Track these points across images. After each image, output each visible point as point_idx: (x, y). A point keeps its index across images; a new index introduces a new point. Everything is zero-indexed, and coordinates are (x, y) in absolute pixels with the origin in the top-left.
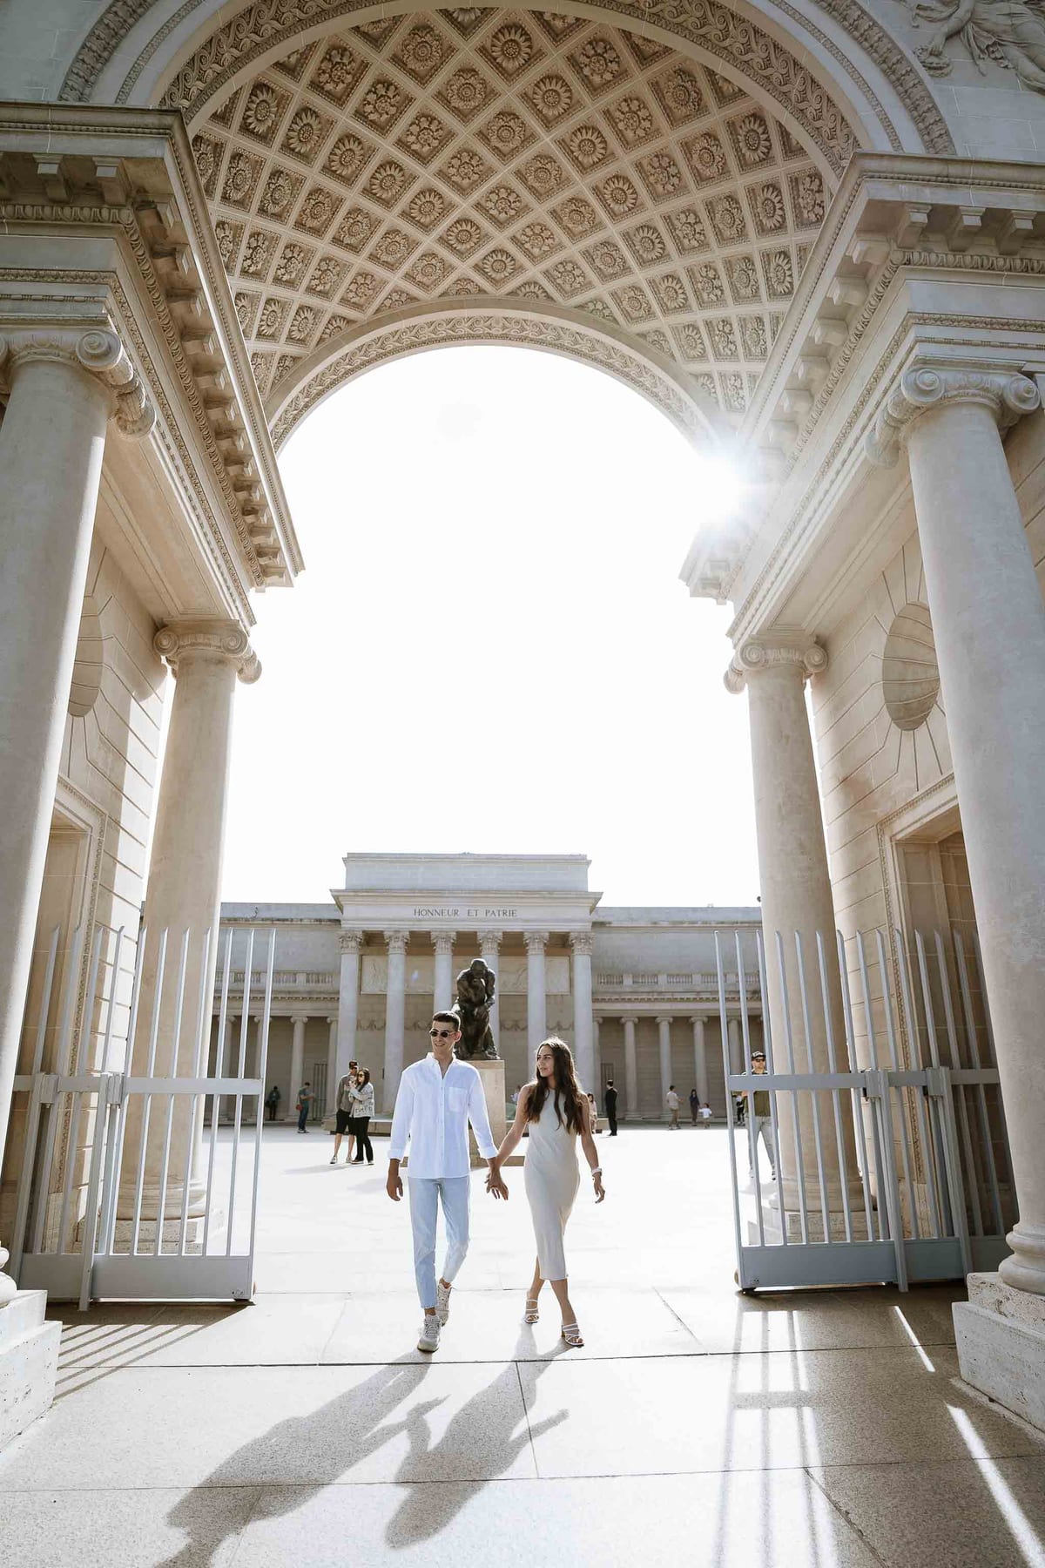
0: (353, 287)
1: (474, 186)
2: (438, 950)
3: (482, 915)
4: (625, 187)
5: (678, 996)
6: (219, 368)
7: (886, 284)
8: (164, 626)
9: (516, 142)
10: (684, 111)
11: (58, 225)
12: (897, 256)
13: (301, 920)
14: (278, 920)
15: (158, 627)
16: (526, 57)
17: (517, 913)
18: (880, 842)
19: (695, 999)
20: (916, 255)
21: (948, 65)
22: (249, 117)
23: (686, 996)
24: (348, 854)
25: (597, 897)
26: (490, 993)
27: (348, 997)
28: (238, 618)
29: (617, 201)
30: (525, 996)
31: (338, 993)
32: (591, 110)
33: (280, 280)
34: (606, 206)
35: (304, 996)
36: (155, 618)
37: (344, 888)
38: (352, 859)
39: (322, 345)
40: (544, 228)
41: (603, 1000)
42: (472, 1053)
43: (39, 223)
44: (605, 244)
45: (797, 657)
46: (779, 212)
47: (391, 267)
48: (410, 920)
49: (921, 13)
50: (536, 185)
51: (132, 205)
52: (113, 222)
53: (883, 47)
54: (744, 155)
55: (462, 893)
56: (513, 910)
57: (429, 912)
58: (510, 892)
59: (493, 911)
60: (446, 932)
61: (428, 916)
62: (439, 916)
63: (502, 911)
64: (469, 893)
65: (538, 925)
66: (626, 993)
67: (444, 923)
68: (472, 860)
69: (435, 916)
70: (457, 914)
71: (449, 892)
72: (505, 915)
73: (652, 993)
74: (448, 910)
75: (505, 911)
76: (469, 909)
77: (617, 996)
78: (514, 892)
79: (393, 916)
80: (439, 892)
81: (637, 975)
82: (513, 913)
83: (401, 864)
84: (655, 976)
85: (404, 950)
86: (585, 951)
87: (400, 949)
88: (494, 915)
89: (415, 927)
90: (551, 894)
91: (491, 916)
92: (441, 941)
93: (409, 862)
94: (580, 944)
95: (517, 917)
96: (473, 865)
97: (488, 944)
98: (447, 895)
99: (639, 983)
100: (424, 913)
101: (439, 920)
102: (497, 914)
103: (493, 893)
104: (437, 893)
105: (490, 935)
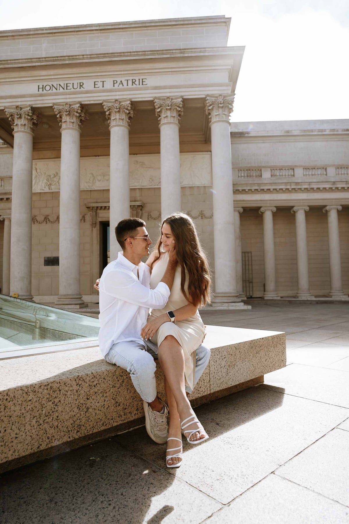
2: (62, 125)
3: (109, 85)
5: (315, 186)
17: (146, 82)
19: (331, 188)
23: (321, 186)
41: (244, 191)
48: (32, 96)
55: (83, 58)
56: (142, 79)
57: (53, 88)
58: (136, 53)
59: (121, 81)
60: (70, 105)
61: (52, 90)
62: (63, 89)
63: (131, 80)
64: (91, 58)
65: (170, 92)
66: (266, 184)
67: (68, 96)
68: (98, 28)
69: (59, 90)
70: (83, 86)
71: (69, 59)
72: (134, 84)
73: (290, 184)
74: (73, 84)
75: (134, 81)
76: (95, 81)
77: (256, 188)
78: (140, 53)
79: (14, 93)
80: (58, 60)
81: (275, 169)
82: (143, 82)
83: (23, 40)
84: (291, 169)
85: (29, 129)
86: (222, 117)
87: (23, 127)
88: (122, 85)
89: (38, 102)
90: (184, 53)
91: (118, 86)
92: (65, 116)
93: (31, 36)
94: (218, 110)
95: (147, 84)
96: (99, 34)
97: (116, 115)
98: (67, 62)
99: (277, 176)
100: (48, 88)
101: (62, 94)
102: (125, 83)
103: (118, 56)
104: (56, 60)
105: (117, 105)
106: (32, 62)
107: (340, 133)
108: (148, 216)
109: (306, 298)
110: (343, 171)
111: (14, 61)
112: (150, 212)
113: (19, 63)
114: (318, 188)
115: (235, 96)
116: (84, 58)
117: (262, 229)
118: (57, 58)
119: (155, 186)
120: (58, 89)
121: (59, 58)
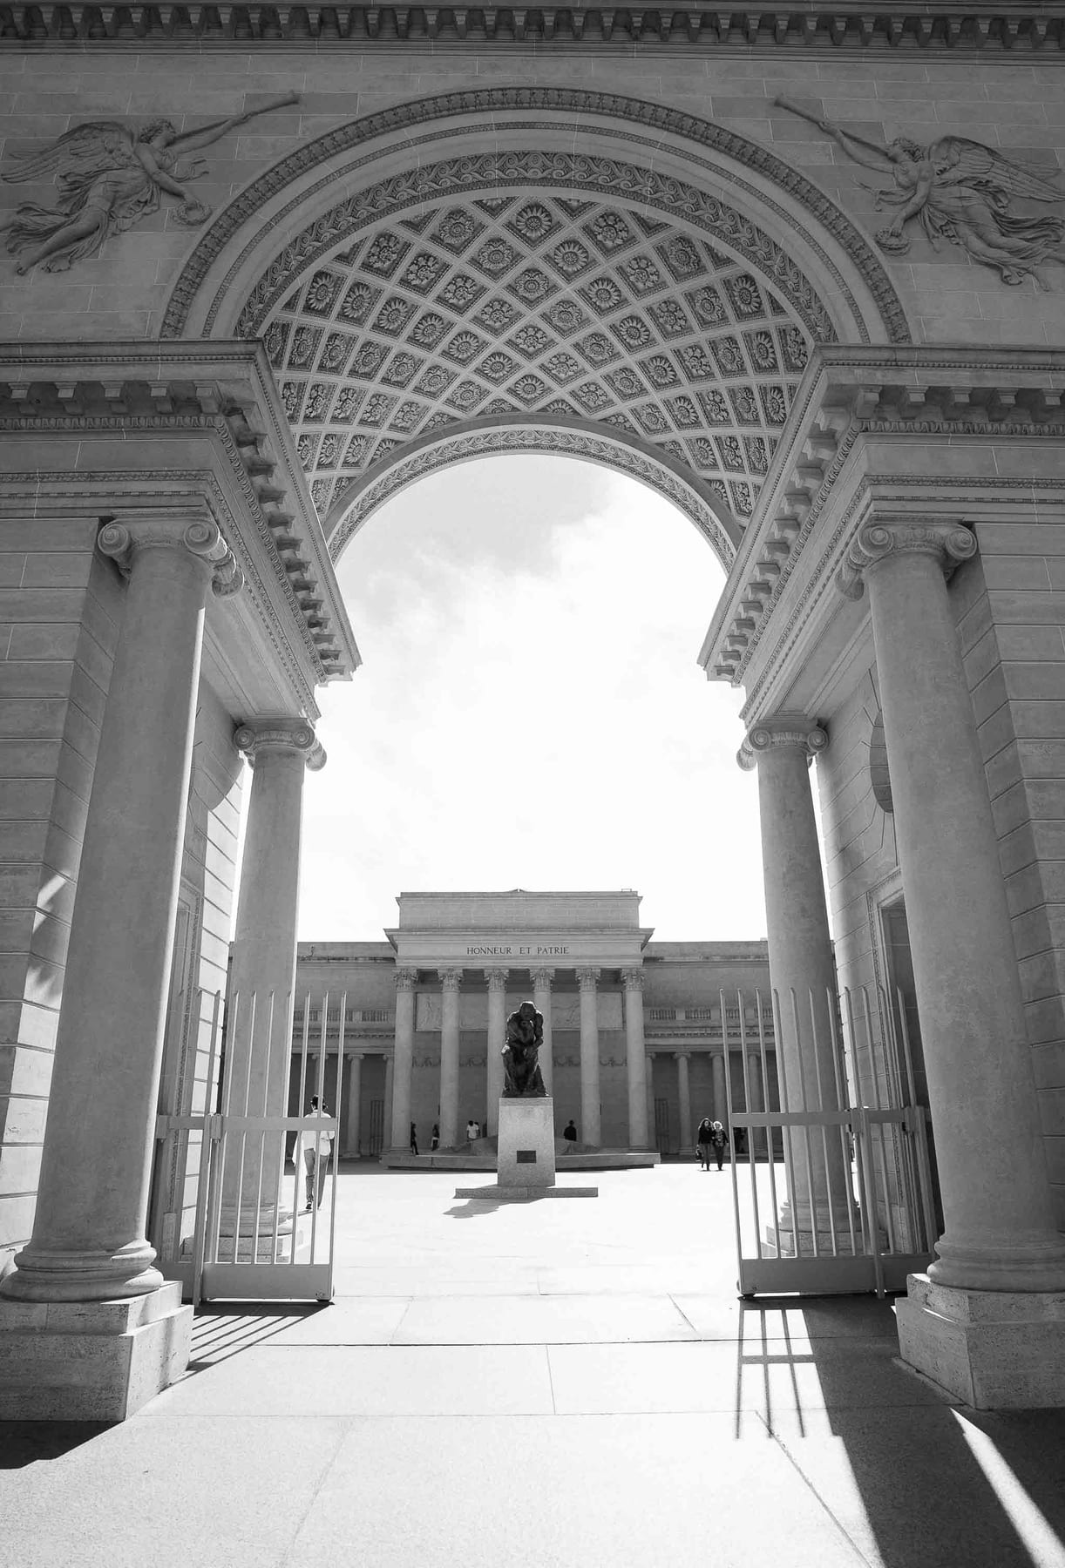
0: (401, 414)
1: (505, 327)
2: (491, 986)
3: (533, 952)
4: (639, 326)
6: (289, 520)
7: (850, 446)
8: (242, 724)
9: (542, 292)
10: (685, 269)
11: (165, 430)
12: (856, 426)
13: (356, 959)
14: (334, 959)
15: (238, 726)
16: (547, 228)
17: (568, 950)
18: (870, 907)
20: (872, 424)
21: (906, 245)
22: (310, 299)
24: (401, 893)
25: (649, 932)
26: (538, 1034)
27: (403, 1034)
28: (305, 716)
29: (631, 336)
30: (577, 1033)
31: (393, 1030)
32: (605, 267)
33: (337, 418)
34: (622, 341)
35: (362, 1033)
36: (233, 716)
37: (398, 927)
38: (405, 899)
39: (373, 466)
40: (568, 358)
41: (656, 1036)
42: (522, 1091)
43: (150, 430)
44: (624, 370)
45: (801, 739)
46: (771, 355)
47: (433, 395)
48: (462, 958)
49: (883, 197)
50: (561, 324)
51: (223, 412)
52: (208, 427)
53: (849, 234)
54: (739, 307)
56: (564, 947)
59: (545, 948)
60: (498, 970)
61: (481, 953)
62: (491, 953)
63: (554, 948)
65: (589, 962)
66: (679, 1027)
67: (497, 961)
68: (524, 898)
70: (510, 952)
72: (556, 953)
73: (704, 1028)
75: (557, 948)
76: (521, 947)
77: (670, 1032)
79: (445, 955)
81: (689, 1010)
82: (565, 951)
83: (453, 903)
86: (636, 987)
87: (452, 986)
88: (545, 952)
89: (468, 964)
90: (602, 930)
91: (543, 954)
92: (493, 978)
93: (461, 900)
94: (632, 980)
95: (568, 954)
96: (525, 903)
97: (540, 981)
99: (691, 1018)
100: (477, 952)
102: (549, 951)
105: (542, 972)
111: (449, 928)
113: (452, 930)
117: (676, 1075)
120: (487, 953)
121: (492, 927)
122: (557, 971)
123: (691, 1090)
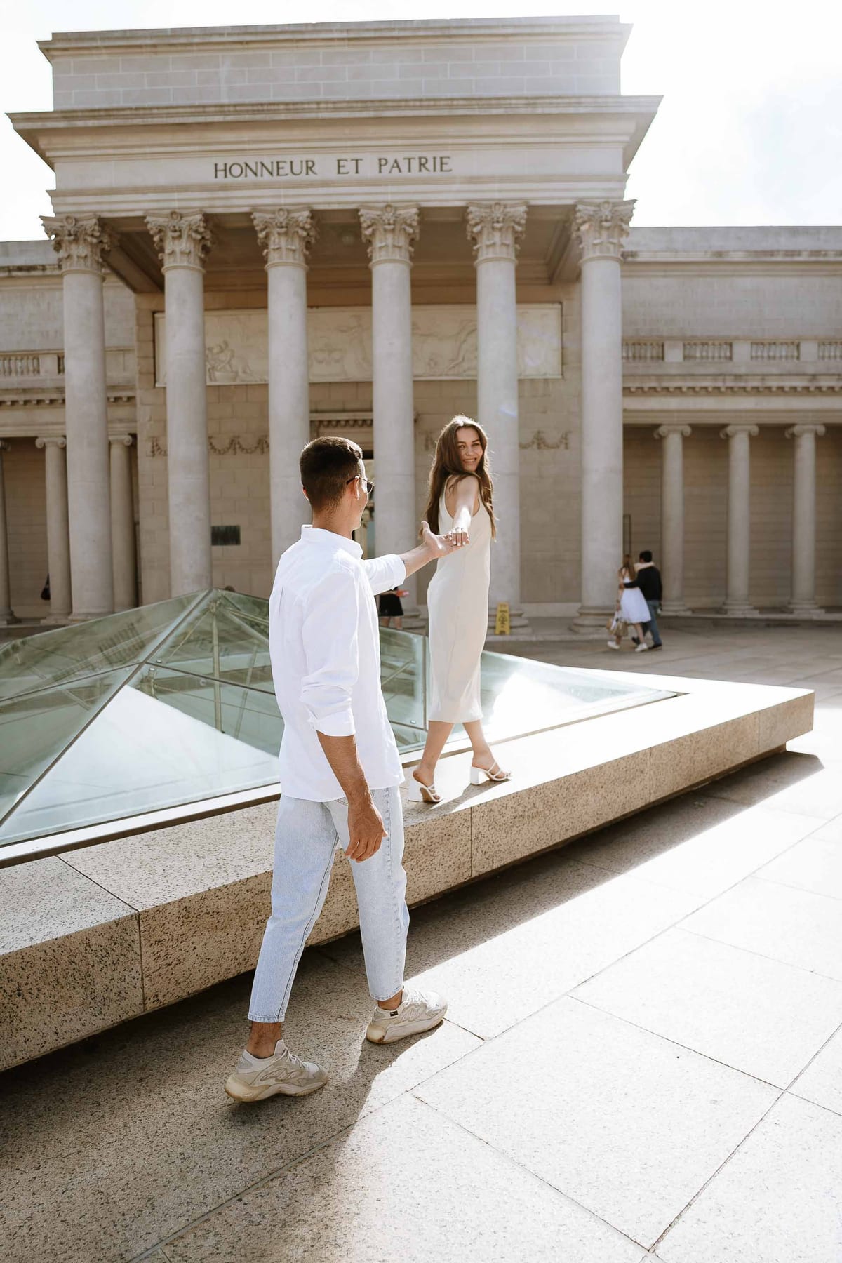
2: (273, 257)
3: (369, 168)
5: (774, 383)
17: (451, 164)
19: (807, 388)
23: (788, 383)
24: (54, 34)
37: (51, 111)
48: (203, 188)
55: (318, 110)
56: (441, 158)
57: (248, 170)
58: (432, 103)
59: (396, 161)
60: (289, 212)
61: (246, 176)
62: (269, 175)
63: (417, 161)
64: (335, 110)
65: (500, 191)
66: (672, 377)
67: (282, 192)
68: (345, 35)
69: (262, 175)
70: (313, 169)
71: (287, 109)
72: (422, 168)
73: (721, 378)
74: (292, 162)
75: (423, 161)
76: (339, 158)
77: (653, 384)
78: (442, 103)
79: (162, 180)
80: (263, 110)
81: (692, 342)
82: (442, 164)
83: (177, 55)
84: (726, 343)
85: (198, 261)
86: (608, 249)
87: (185, 258)
88: (397, 169)
89: (217, 203)
90: (534, 105)
91: (390, 172)
92: (276, 235)
93: (195, 48)
94: (600, 233)
95: (450, 170)
96: (346, 49)
97: (386, 239)
98: (283, 117)
99: (695, 358)
100: (236, 170)
101: (271, 186)
102: (404, 165)
103: (393, 108)
104: (259, 112)
105: (389, 216)
106: (205, 114)
107: (832, 259)
108: (427, 440)
109: (743, 614)
110: (832, 351)
111: (165, 111)
112: (431, 433)
113: (177, 115)
114: (781, 389)
115: (635, 205)
116: (319, 108)
117: (661, 468)
118: (260, 108)
119: (441, 375)
120: (259, 174)
121: (265, 107)
122: (424, 212)
123: (687, 500)
